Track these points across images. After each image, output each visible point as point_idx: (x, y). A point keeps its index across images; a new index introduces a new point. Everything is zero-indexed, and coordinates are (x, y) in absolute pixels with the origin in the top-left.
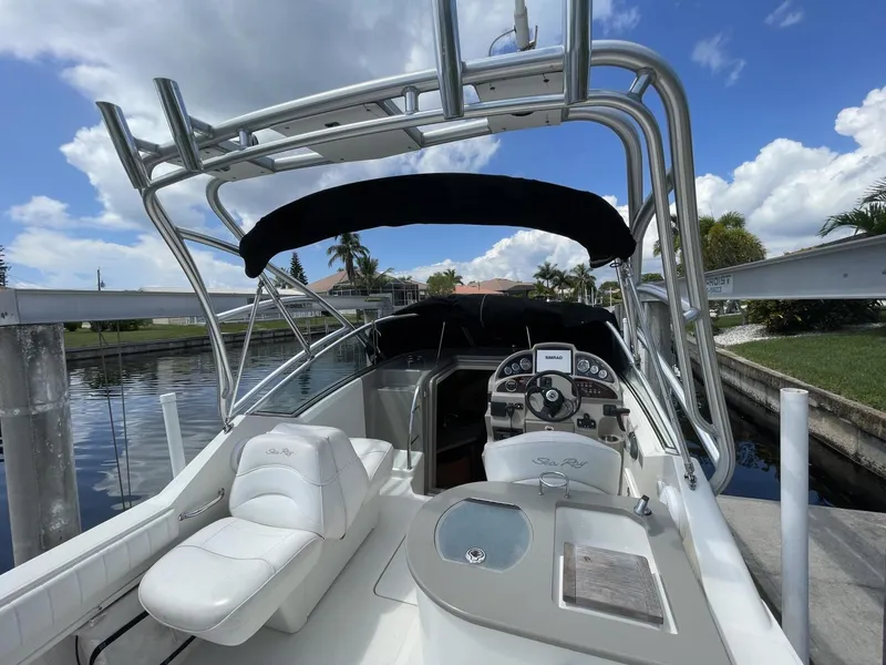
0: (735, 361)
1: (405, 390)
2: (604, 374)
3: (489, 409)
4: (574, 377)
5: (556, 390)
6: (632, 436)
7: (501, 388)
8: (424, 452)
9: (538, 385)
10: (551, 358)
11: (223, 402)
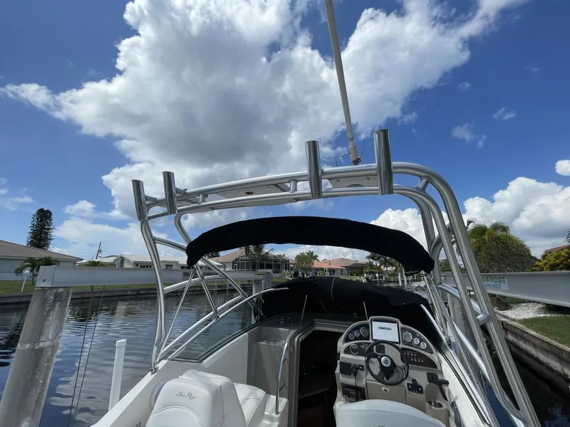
0: (527, 333)
1: (278, 344)
2: (423, 345)
3: (338, 366)
4: (401, 346)
5: (389, 357)
6: (453, 405)
7: (347, 351)
8: (288, 398)
9: (375, 351)
10: (383, 328)
11: (155, 349)
